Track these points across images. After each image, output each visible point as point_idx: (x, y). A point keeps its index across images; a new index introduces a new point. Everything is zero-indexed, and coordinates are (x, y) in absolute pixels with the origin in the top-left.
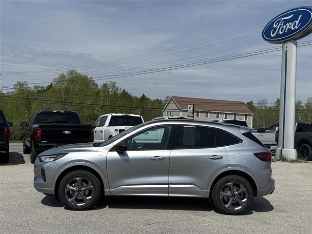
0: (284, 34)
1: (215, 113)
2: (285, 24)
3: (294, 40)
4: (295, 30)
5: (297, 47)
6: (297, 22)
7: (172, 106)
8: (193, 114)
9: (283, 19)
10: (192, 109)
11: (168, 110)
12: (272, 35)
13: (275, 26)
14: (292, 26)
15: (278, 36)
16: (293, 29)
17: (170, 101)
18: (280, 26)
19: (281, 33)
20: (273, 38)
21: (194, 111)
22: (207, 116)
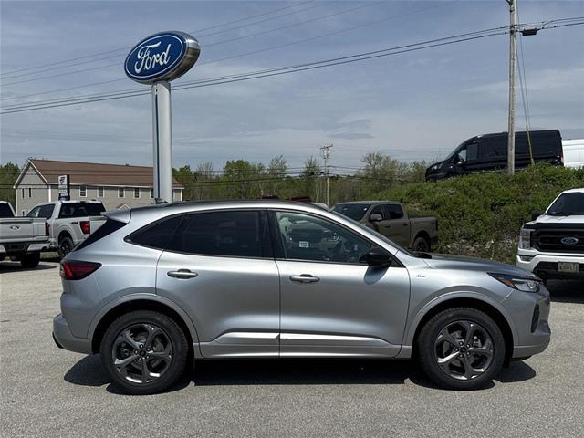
0: (152, 71)
1: (116, 188)
2: (151, 55)
3: (166, 80)
4: (165, 66)
5: (170, 90)
6: (166, 54)
7: (31, 179)
8: (69, 192)
9: (149, 46)
10: (65, 182)
11: (24, 187)
12: (138, 71)
13: (139, 57)
14: (160, 59)
15: (144, 72)
16: (161, 64)
17: (27, 169)
18: (146, 58)
19: (148, 68)
20: (138, 75)
21: (69, 187)
22: (101, 194)
